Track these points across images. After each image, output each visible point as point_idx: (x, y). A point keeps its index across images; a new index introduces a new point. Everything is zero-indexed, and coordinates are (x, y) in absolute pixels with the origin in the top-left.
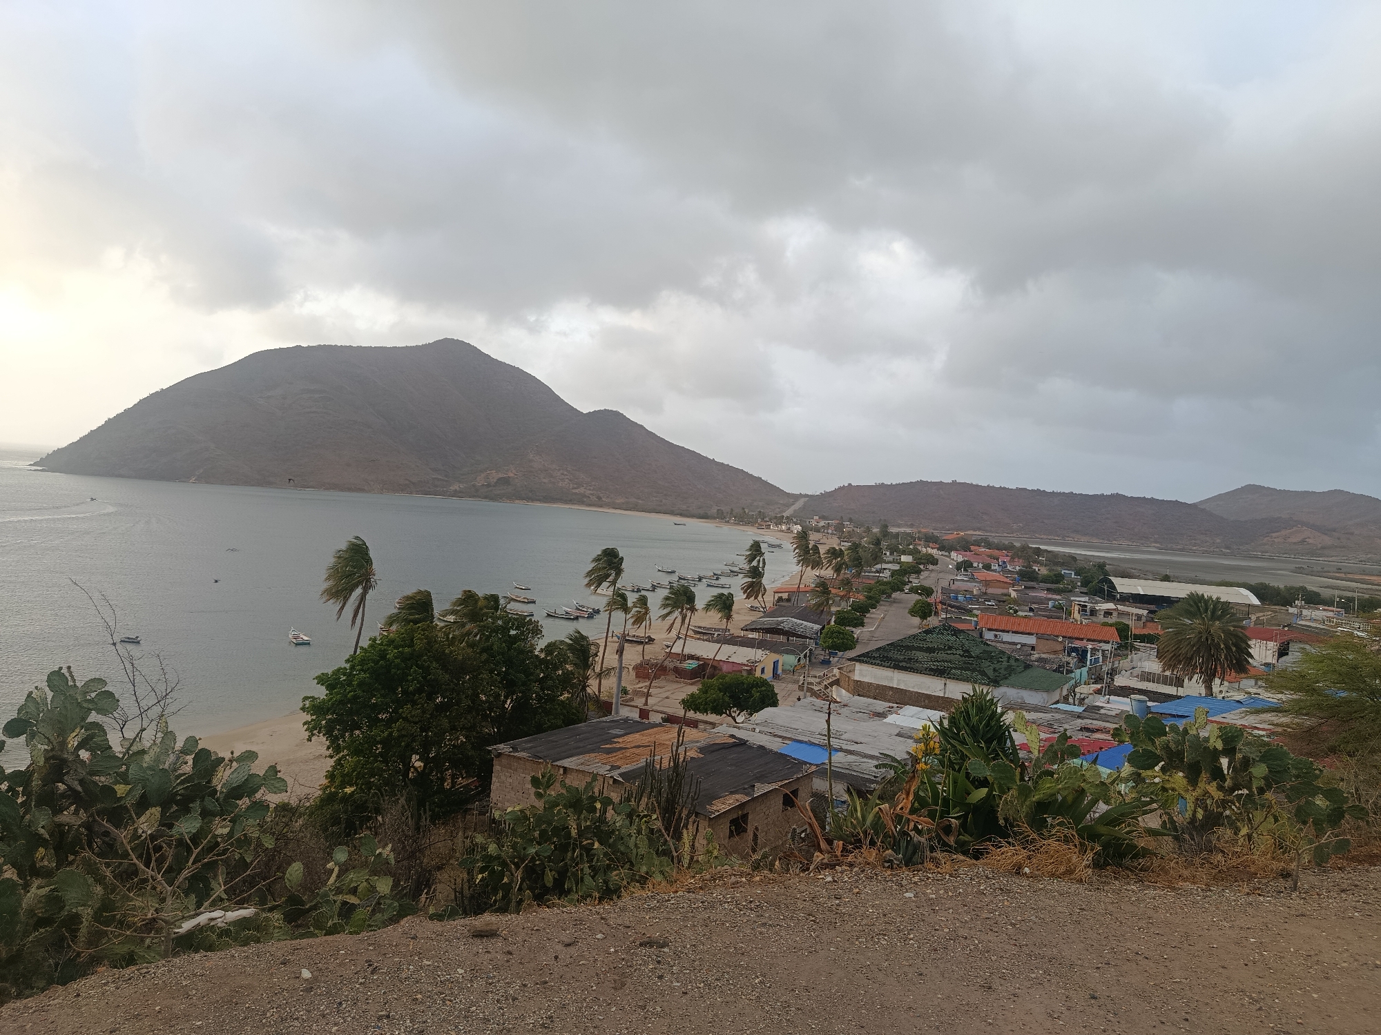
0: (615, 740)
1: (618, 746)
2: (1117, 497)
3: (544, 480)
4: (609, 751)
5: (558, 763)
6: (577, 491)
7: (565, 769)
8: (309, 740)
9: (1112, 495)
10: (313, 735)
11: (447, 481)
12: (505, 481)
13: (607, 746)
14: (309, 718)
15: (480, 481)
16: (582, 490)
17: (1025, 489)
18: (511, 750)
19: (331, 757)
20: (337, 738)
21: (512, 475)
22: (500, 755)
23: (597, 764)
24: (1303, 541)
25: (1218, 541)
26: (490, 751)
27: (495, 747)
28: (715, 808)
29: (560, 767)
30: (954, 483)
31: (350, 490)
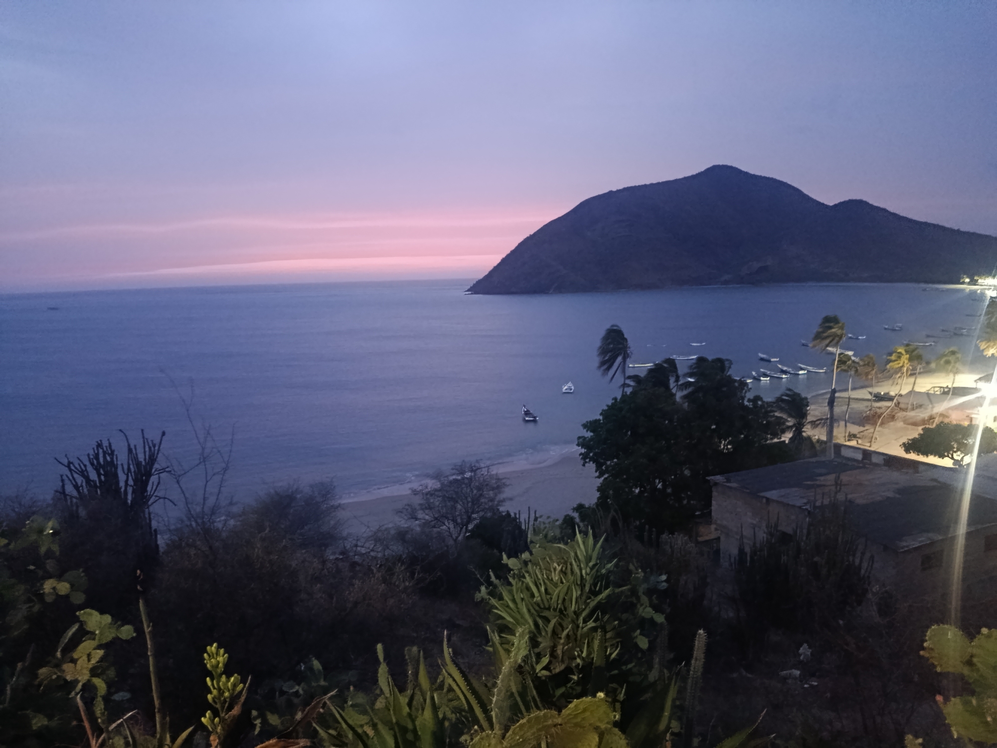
0: (818, 478)
1: (818, 483)
3: (797, 265)
4: (809, 487)
5: (762, 494)
6: (826, 270)
7: (768, 499)
8: (584, 465)
10: (586, 462)
11: (719, 274)
12: (764, 269)
13: (809, 483)
14: (583, 451)
15: (744, 271)
16: (830, 269)
18: (725, 480)
19: (599, 477)
20: (602, 465)
21: (769, 263)
22: (716, 484)
23: (796, 497)
26: (708, 481)
27: (712, 477)
28: (904, 544)
29: (763, 497)
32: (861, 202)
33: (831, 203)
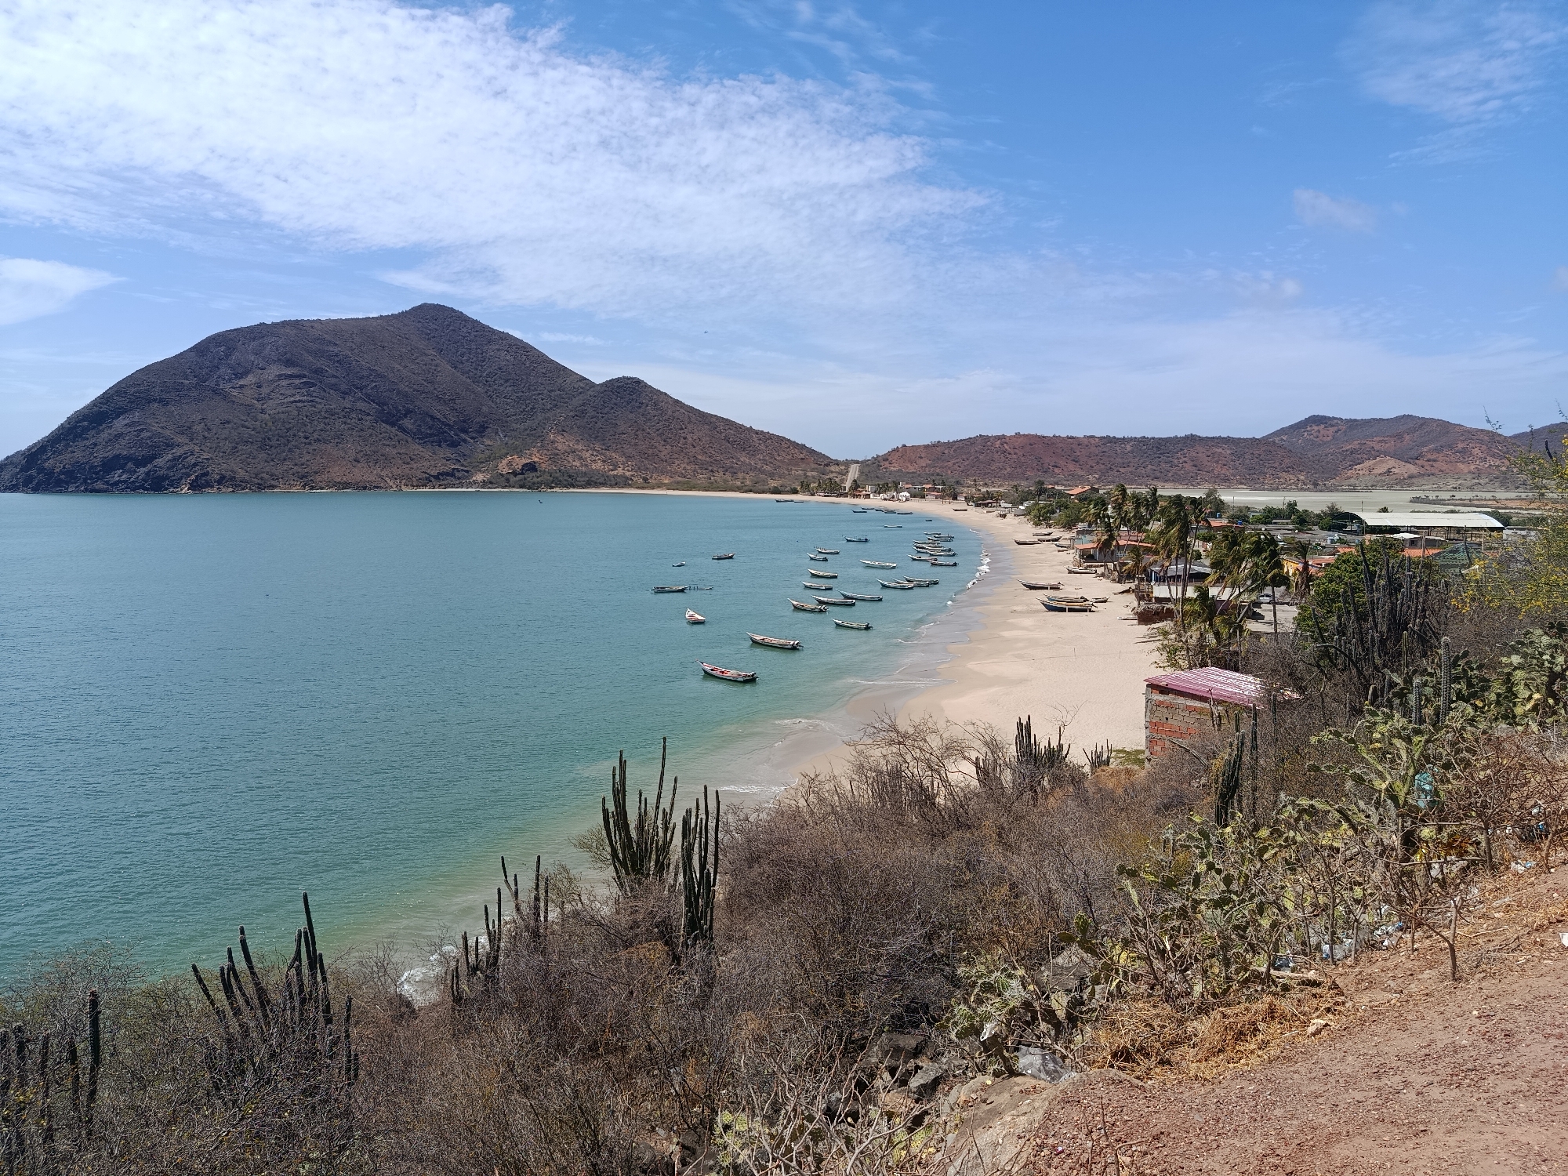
2: (1192, 440)
3: (574, 463)
6: (615, 473)
9: (1187, 437)
11: (467, 471)
12: (531, 467)
15: (503, 467)
16: (620, 471)
17: (1092, 437)
21: (536, 460)
24: (1389, 471)
25: (1302, 478)
30: (1018, 435)
31: (365, 488)
32: (638, 382)
33: (598, 380)
